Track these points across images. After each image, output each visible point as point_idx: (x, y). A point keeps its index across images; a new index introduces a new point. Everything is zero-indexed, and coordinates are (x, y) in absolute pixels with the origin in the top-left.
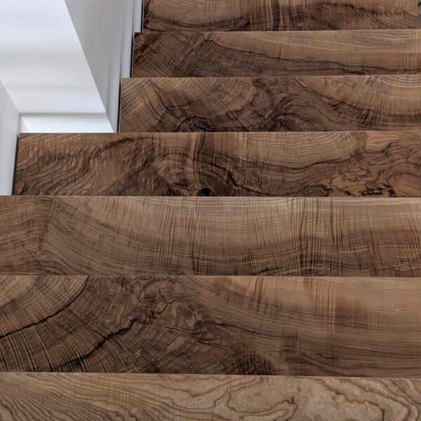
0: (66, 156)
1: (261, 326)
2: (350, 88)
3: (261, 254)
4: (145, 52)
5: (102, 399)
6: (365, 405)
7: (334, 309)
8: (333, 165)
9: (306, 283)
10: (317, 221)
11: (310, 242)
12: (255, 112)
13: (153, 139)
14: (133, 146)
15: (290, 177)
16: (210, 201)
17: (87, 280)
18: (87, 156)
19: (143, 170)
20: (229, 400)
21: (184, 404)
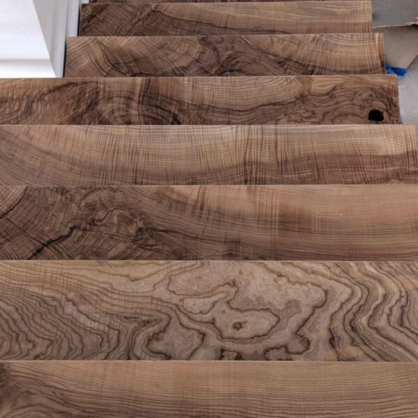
0: (9, 101)
1: (203, 232)
2: (296, 46)
3: (205, 178)
4: (92, 22)
5: (38, 284)
6: (308, 286)
7: (277, 215)
8: (278, 107)
9: (249, 190)
10: (261, 147)
11: (254, 167)
12: (202, 68)
13: (97, 83)
14: (77, 90)
15: (236, 119)
16: (153, 129)
17: (26, 190)
18: (31, 99)
19: (87, 112)
20: (169, 284)
21: (122, 288)
